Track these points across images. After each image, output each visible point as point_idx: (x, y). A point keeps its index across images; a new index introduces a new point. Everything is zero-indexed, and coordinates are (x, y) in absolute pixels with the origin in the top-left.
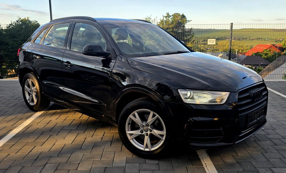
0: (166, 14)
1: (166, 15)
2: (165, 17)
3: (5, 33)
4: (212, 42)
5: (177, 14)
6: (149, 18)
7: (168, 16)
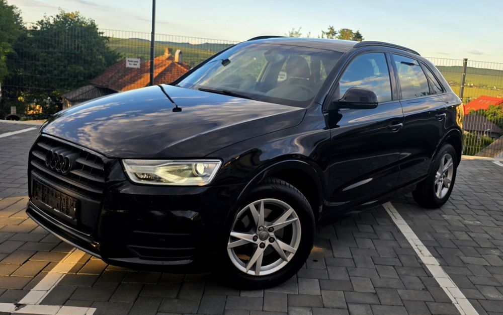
0: (329, 29)
1: (328, 31)
2: (327, 34)
3: (32, 36)
5: (347, 30)
6: (297, 33)
7: (332, 32)
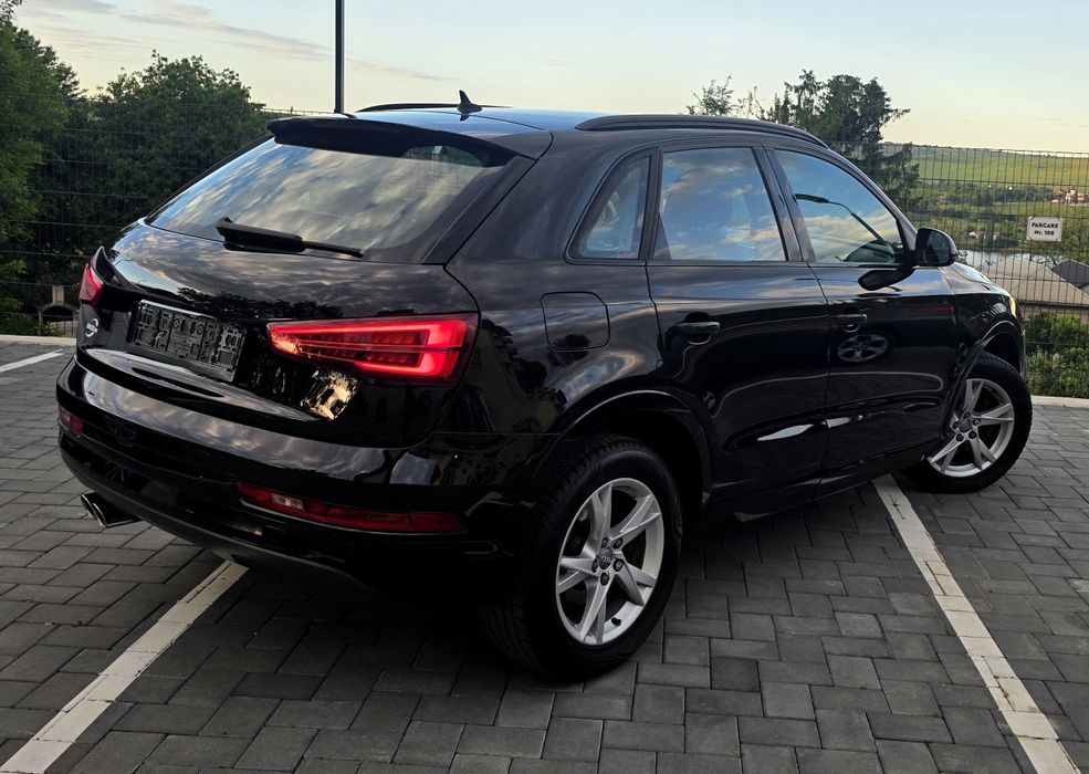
0: (801, 77)
1: (801, 82)
2: (797, 91)
4: (1048, 229)
5: (848, 78)
6: (722, 90)
7: (810, 84)
